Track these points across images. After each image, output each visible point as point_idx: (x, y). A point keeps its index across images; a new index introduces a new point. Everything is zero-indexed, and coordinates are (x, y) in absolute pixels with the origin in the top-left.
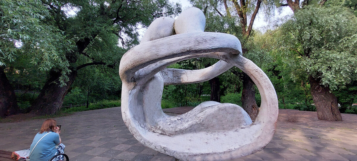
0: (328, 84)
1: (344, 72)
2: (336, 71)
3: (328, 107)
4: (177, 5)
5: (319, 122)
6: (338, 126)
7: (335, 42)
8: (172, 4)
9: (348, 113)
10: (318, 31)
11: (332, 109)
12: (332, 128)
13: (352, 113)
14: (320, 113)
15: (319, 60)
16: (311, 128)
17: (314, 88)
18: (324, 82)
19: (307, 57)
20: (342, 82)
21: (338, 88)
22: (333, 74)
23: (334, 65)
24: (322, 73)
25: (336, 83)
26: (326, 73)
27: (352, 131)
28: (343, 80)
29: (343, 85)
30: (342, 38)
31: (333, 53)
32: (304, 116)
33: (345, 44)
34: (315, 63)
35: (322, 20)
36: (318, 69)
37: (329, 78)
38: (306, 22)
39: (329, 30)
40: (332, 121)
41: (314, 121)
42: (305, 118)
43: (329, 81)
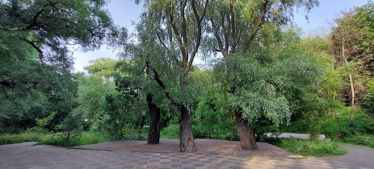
0: (246, 117)
1: (256, 108)
2: (252, 107)
3: (248, 137)
4: (123, 29)
5: (242, 152)
6: (255, 154)
7: (250, 84)
8: (117, 27)
9: (261, 141)
10: (240, 74)
11: (250, 139)
12: (251, 156)
13: (264, 142)
14: (243, 143)
15: (241, 97)
16: (236, 158)
17: (238, 121)
18: (244, 116)
19: (233, 94)
20: (255, 117)
21: (253, 121)
22: (249, 109)
23: (250, 103)
24: (243, 108)
25: (252, 117)
26: (245, 109)
27: (263, 158)
28: (256, 115)
29: (256, 119)
30: (255, 81)
31: (249, 92)
32: (232, 146)
33: (256, 86)
34: (238, 100)
35: (242, 66)
36: (240, 105)
37: (247, 112)
38: (232, 65)
39: (246, 75)
40: (250, 150)
41: (238, 150)
42: (233, 147)
43: (247, 115)
